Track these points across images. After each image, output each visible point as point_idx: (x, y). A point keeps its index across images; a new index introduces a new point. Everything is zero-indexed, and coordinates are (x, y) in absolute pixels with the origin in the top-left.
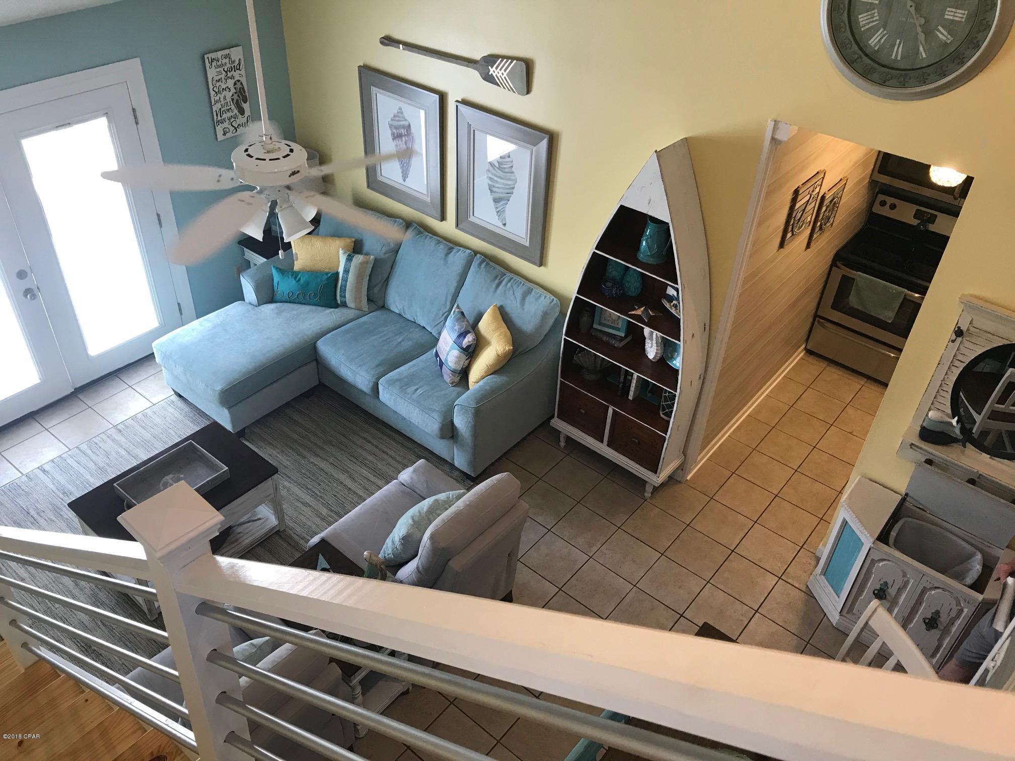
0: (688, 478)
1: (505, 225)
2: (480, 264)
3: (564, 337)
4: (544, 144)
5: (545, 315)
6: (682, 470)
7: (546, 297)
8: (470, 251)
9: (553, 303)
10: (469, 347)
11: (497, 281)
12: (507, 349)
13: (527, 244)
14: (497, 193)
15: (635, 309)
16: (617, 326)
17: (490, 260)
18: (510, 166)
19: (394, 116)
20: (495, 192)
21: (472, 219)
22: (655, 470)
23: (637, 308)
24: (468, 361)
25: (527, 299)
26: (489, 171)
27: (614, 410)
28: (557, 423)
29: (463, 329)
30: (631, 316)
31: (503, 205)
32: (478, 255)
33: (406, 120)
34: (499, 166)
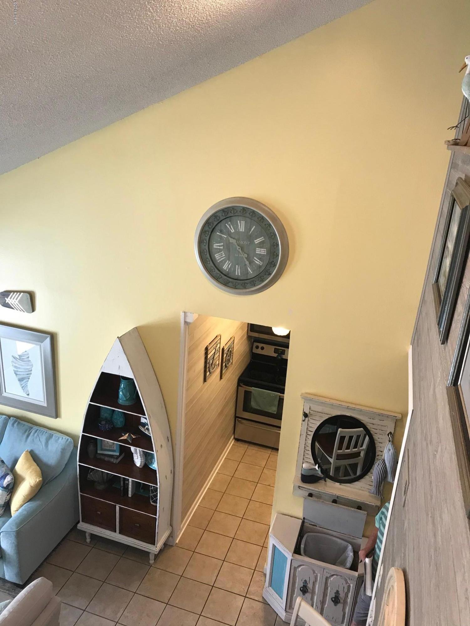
0: (177, 542)
1: (28, 395)
2: (13, 425)
3: (78, 463)
4: (48, 341)
5: (63, 450)
6: (172, 537)
7: (62, 438)
8: (5, 416)
9: (68, 442)
10: (8, 485)
11: (27, 433)
12: (38, 480)
13: (46, 405)
14: (21, 375)
15: (122, 436)
16: (113, 449)
17: (19, 419)
18: (27, 357)
20: (19, 375)
21: (4, 394)
22: (153, 542)
23: (123, 434)
24: (9, 495)
25: (50, 442)
26: (13, 362)
27: (120, 507)
28: (83, 526)
29: (3, 473)
30: (121, 441)
31: (25, 382)
32: (12, 418)
34: (20, 358)
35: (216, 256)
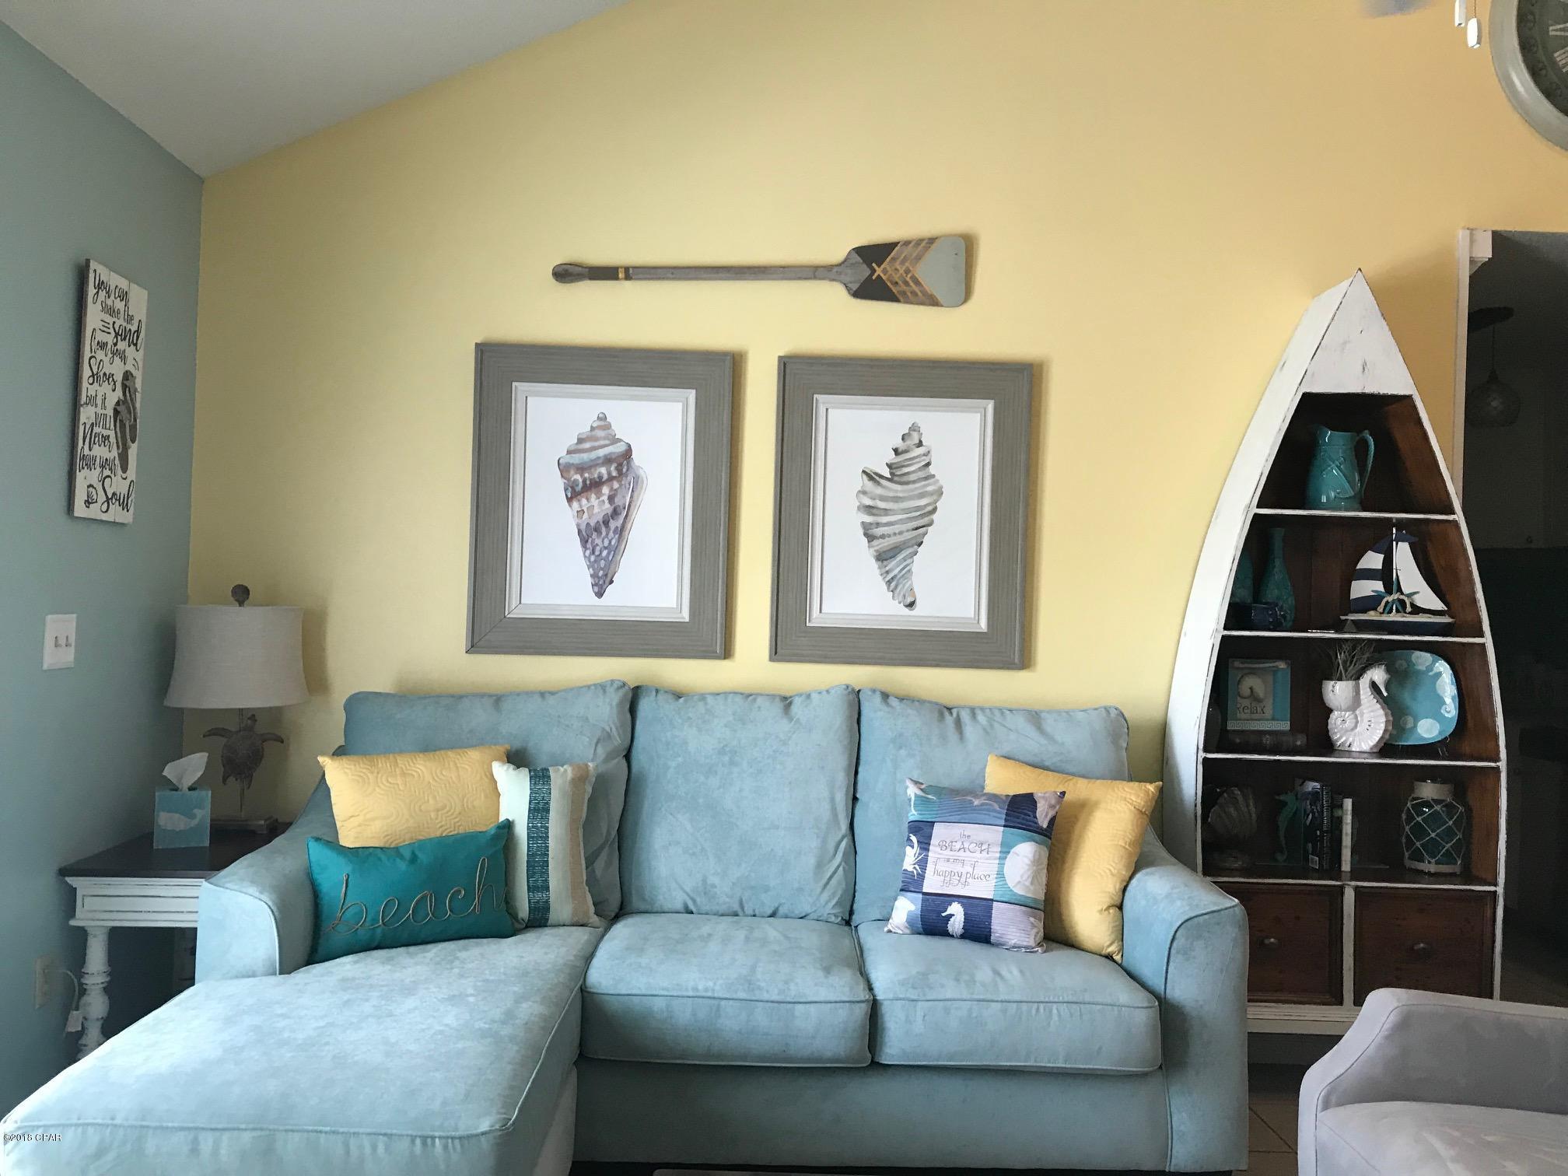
9: (1114, 715)
13: (983, 626)
14: (889, 536)
16: (1261, 715)
18: (923, 463)
19: (580, 441)
20: (883, 537)
21: (817, 620)
26: (864, 493)
27: (1356, 888)
31: (905, 559)
33: (615, 441)
34: (891, 474)
35: (1558, 57)
